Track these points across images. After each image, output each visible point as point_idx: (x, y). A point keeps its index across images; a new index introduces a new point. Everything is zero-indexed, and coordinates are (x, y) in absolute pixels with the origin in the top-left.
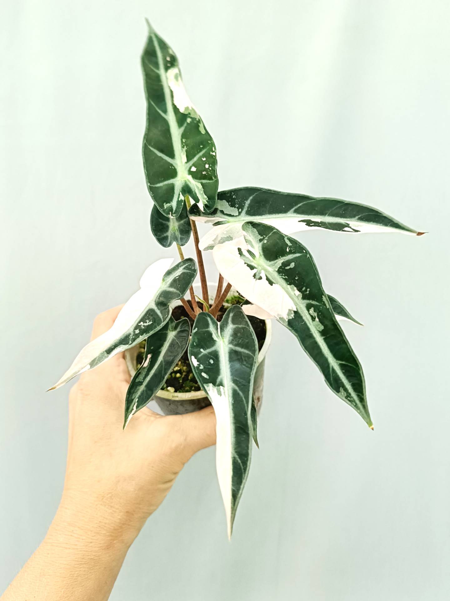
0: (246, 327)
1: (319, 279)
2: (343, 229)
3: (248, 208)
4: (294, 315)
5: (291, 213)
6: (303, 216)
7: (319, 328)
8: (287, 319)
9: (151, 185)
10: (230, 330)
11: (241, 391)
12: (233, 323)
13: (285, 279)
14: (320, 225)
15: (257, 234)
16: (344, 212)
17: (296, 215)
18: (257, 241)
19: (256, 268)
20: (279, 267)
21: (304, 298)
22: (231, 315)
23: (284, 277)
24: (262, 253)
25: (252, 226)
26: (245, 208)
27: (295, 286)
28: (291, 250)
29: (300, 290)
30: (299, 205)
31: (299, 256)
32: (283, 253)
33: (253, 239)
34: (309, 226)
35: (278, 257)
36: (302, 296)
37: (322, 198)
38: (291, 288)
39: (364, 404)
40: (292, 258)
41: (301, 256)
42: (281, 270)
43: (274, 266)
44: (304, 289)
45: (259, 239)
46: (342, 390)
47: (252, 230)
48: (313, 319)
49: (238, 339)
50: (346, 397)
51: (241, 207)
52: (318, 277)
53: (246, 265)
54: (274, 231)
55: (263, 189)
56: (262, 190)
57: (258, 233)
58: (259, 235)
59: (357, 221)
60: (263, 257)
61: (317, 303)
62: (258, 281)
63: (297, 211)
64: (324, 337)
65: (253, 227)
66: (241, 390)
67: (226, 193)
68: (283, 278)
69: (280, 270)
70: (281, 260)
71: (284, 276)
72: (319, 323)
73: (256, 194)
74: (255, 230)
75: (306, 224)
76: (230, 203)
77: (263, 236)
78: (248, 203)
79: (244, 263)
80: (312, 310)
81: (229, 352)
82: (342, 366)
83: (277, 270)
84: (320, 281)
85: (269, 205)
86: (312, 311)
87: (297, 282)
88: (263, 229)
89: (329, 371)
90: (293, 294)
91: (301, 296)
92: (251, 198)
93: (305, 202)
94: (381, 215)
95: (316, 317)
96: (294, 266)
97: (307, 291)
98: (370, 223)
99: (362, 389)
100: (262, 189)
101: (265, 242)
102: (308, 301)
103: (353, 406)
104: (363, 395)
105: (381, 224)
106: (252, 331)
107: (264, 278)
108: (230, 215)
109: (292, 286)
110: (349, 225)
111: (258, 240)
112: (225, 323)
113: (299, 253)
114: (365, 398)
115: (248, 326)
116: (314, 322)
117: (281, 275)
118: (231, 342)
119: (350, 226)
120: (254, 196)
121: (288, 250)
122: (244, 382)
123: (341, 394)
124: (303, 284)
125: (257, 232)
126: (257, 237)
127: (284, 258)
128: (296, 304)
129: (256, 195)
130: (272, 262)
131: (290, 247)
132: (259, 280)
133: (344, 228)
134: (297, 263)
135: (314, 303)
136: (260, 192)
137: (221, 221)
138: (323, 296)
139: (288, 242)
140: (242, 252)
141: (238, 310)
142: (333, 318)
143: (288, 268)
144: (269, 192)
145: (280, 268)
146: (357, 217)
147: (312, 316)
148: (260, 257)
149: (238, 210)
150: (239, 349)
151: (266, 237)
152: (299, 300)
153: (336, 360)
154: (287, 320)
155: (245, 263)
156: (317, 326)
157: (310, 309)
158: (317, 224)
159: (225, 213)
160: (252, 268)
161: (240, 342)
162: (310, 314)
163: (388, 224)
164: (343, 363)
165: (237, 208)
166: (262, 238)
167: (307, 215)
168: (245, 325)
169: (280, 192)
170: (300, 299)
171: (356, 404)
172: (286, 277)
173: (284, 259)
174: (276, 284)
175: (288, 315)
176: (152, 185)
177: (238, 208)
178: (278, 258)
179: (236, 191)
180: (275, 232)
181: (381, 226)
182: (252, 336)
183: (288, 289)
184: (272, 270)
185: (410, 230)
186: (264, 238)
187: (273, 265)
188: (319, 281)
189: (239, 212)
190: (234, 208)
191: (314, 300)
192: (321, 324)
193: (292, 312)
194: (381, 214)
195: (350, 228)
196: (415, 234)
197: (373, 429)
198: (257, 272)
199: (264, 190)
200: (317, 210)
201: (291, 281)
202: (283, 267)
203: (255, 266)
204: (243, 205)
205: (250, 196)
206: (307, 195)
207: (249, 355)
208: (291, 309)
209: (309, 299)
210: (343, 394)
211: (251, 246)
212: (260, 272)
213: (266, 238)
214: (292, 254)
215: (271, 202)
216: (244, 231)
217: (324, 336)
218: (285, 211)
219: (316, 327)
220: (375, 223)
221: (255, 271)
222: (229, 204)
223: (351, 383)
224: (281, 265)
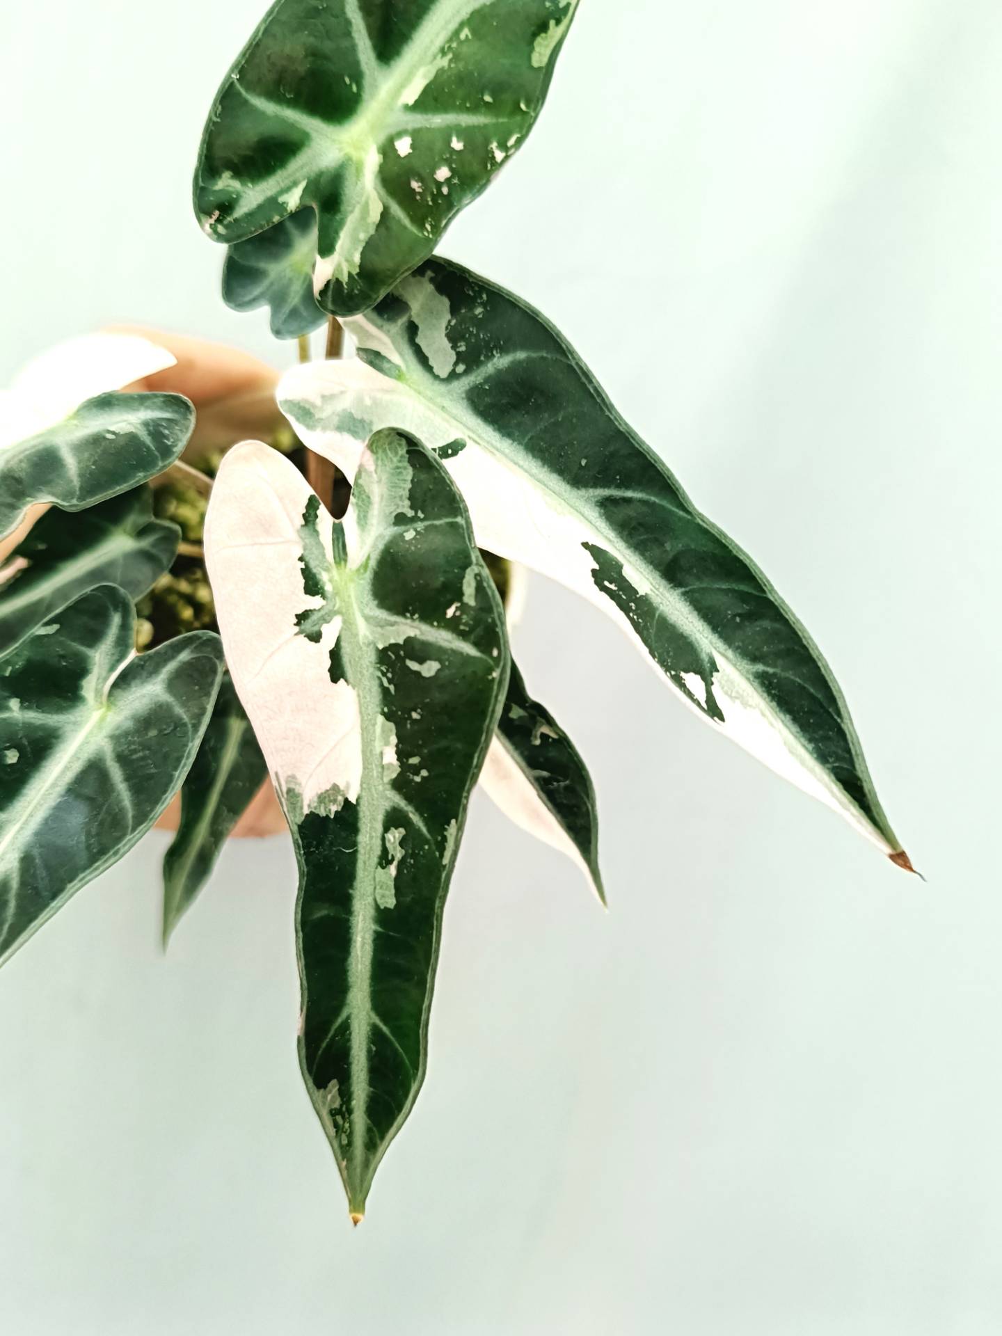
0: (190, 726)
1: (476, 767)
2: (683, 674)
3: (487, 380)
4: (340, 809)
5: (588, 500)
6: (612, 535)
7: (383, 896)
8: (309, 806)
9: (238, 85)
10: (146, 701)
11: (17, 900)
12: (171, 685)
13: (385, 691)
14: (632, 604)
15: (404, 489)
16: (738, 620)
17: (597, 515)
18: (387, 512)
19: (324, 597)
20: (393, 641)
21: (399, 784)
22: (185, 656)
23: (386, 684)
24: (373, 563)
25: (408, 452)
26: (479, 371)
27: (398, 736)
28: (459, 618)
29: (402, 755)
30: (629, 494)
31: (468, 655)
32: (429, 609)
33: (382, 497)
34: (596, 583)
35: (408, 611)
36: (399, 775)
37: (713, 525)
38: (383, 731)
39: (371, 1157)
40: (445, 644)
41: (474, 658)
42: (393, 657)
43: (379, 629)
44: (414, 760)
45: (399, 511)
46: (333, 1087)
47: (400, 465)
48: (385, 860)
49: (140, 744)
50: (333, 1113)
51: (470, 359)
52: (479, 758)
53: (302, 565)
54: (459, 520)
55: (574, 358)
56: (567, 357)
57: (410, 490)
58: (409, 499)
59: (748, 679)
60: (369, 575)
61: (424, 830)
62: (302, 639)
63: (607, 506)
64: (380, 929)
65: (410, 461)
66: (20, 897)
67: (466, 280)
68: (381, 685)
69: (390, 653)
70: (412, 627)
71: (388, 678)
72: (392, 884)
73: (545, 355)
74: (409, 473)
75: (593, 571)
76: (453, 322)
77: (416, 513)
78: (500, 362)
79: (300, 555)
80: (397, 835)
81: (89, 760)
82: (376, 1036)
83: (381, 647)
84: (473, 774)
85: (552, 420)
86: (394, 837)
87: (409, 726)
88: (431, 487)
89: (331, 1022)
90: (378, 751)
91: (394, 775)
92: (521, 355)
93: (653, 499)
94: (836, 717)
95: (395, 863)
96: (432, 673)
97: (417, 774)
98: (782, 715)
99: (390, 1125)
100: (572, 352)
101: (410, 535)
102: (402, 804)
103: (336, 1145)
104: (382, 1138)
105: (810, 747)
106: (189, 753)
107: (328, 643)
108: (423, 360)
109: (391, 726)
110: (715, 674)
111: (394, 514)
112: (151, 669)
113: (476, 644)
114: (381, 1149)
115: (196, 727)
116: (379, 869)
117: (382, 671)
118: (117, 738)
119: (713, 679)
120: (534, 355)
121: (450, 612)
122: (42, 884)
123: (325, 1097)
124: (421, 746)
125: (409, 486)
126: (398, 500)
127: (425, 627)
128: (365, 781)
129: (542, 358)
130: (383, 614)
131: (464, 608)
132: (306, 639)
133: (687, 671)
134: (447, 672)
135: (415, 818)
136: (559, 357)
137: (384, 358)
138: (453, 821)
139: (469, 585)
140: (316, 516)
141: (212, 656)
142: (437, 904)
143: (413, 665)
144: (584, 379)
145: (394, 647)
146: (760, 667)
147: (385, 850)
148: (358, 570)
149: (456, 364)
150: (116, 774)
151: (422, 520)
152: (382, 779)
153: (372, 1009)
154: (306, 811)
155: (301, 559)
156: (381, 888)
157: (393, 829)
158: (625, 597)
159: (418, 340)
160: (312, 586)
161: (134, 757)
162: (383, 839)
163: (831, 760)
164: (385, 1029)
165: (458, 354)
166: (410, 513)
167: (626, 541)
168: (192, 718)
169: (610, 407)
170: (386, 780)
171: (350, 1144)
172: (392, 688)
173: (422, 633)
174: (350, 687)
175: (322, 798)
176: (241, 84)
177: (460, 358)
178: (408, 615)
179: (498, 299)
180: (453, 526)
181: (807, 749)
182: (176, 769)
183: (374, 725)
184: (366, 637)
185: (881, 825)
186: (414, 519)
187: (381, 624)
188: (473, 770)
189: (454, 370)
190: (451, 345)
191: (421, 815)
192: (393, 891)
193: (340, 799)
194: (839, 715)
195: (708, 684)
196: (888, 850)
197: (356, 1222)
198: (319, 610)
199: (573, 363)
200: (666, 551)
201: (396, 711)
202: (402, 653)
203: (328, 588)
204: (482, 358)
205: (523, 347)
206: (676, 481)
207: (124, 817)
208: (342, 788)
209: (409, 799)
210: (329, 1097)
211: (359, 516)
212: (328, 618)
213: (420, 526)
214: (454, 636)
215: (563, 418)
216: (372, 451)
217: (381, 927)
218: (577, 479)
219: (378, 887)
220: (795, 729)
221: (315, 602)
222: (449, 322)
223: (372, 1089)
224: (401, 642)
